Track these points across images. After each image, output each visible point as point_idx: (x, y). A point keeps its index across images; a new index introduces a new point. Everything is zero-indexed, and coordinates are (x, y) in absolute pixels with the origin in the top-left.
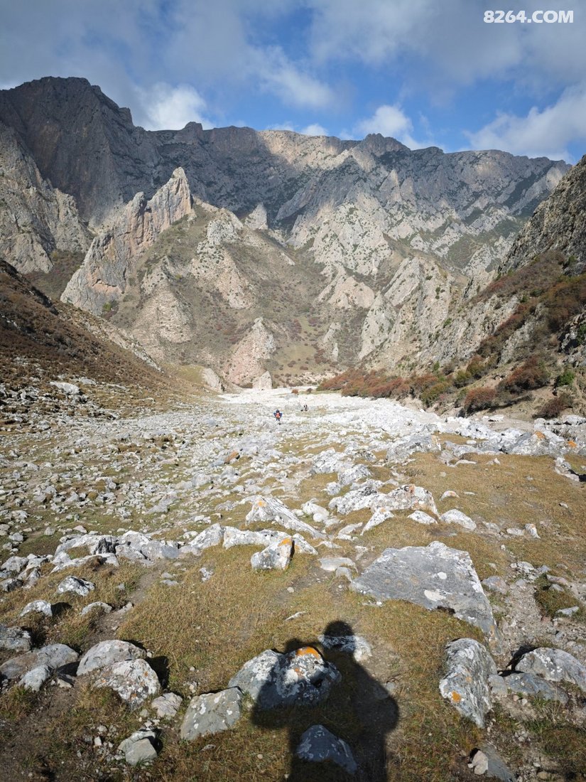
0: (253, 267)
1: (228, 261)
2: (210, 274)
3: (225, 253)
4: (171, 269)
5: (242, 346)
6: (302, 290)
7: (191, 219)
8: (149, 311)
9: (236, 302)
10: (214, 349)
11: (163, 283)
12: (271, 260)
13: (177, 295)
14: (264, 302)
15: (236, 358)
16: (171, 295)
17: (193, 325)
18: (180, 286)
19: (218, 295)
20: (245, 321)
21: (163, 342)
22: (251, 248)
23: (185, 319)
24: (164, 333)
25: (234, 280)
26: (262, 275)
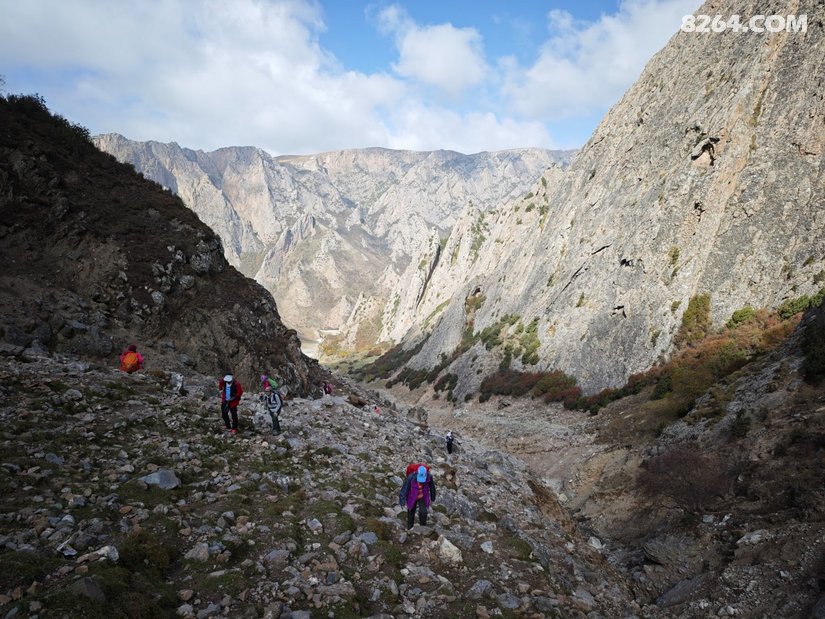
0: (344, 263)
1: (332, 262)
2: (322, 269)
3: (330, 257)
4: (302, 268)
5: (335, 310)
6: (370, 276)
7: (313, 235)
8: (292, 291)
9: (335, 285)
10: (322, 311)
11: (299, 276)
12: (355, 258)
13: (305, 283)
14: (349, 285)
15: (332, 316)
16: (302, 283)
17: (313, 298)
18: (307, 276)
19: (326, 281)
20: (338, 296)
21: (299, 307)
22: (345, 252)
23: (309, 295)
24: (299, 303)
25: (335, 273)
26: (349, 267)
